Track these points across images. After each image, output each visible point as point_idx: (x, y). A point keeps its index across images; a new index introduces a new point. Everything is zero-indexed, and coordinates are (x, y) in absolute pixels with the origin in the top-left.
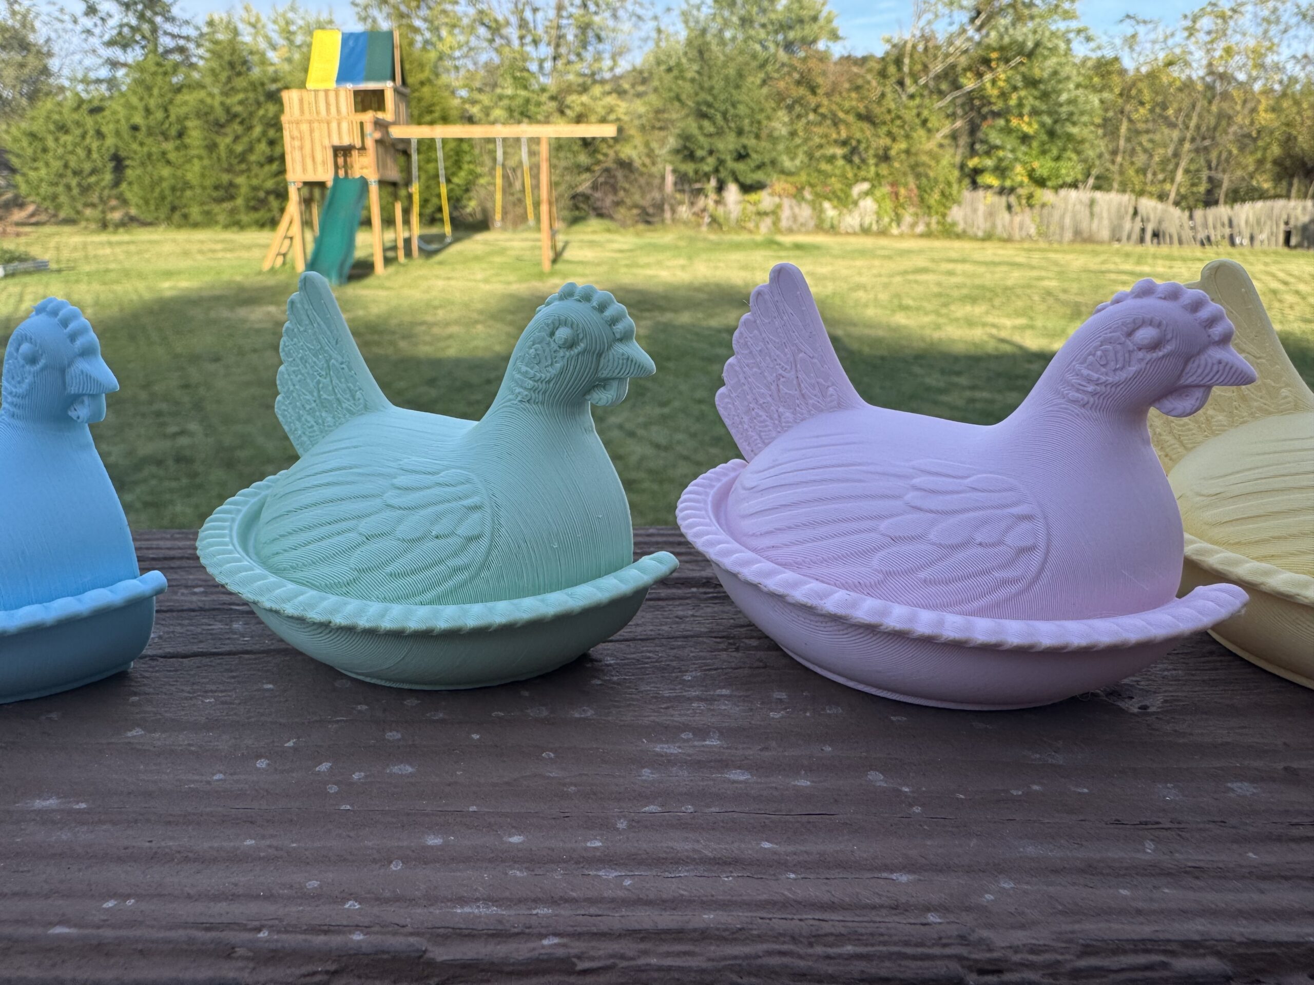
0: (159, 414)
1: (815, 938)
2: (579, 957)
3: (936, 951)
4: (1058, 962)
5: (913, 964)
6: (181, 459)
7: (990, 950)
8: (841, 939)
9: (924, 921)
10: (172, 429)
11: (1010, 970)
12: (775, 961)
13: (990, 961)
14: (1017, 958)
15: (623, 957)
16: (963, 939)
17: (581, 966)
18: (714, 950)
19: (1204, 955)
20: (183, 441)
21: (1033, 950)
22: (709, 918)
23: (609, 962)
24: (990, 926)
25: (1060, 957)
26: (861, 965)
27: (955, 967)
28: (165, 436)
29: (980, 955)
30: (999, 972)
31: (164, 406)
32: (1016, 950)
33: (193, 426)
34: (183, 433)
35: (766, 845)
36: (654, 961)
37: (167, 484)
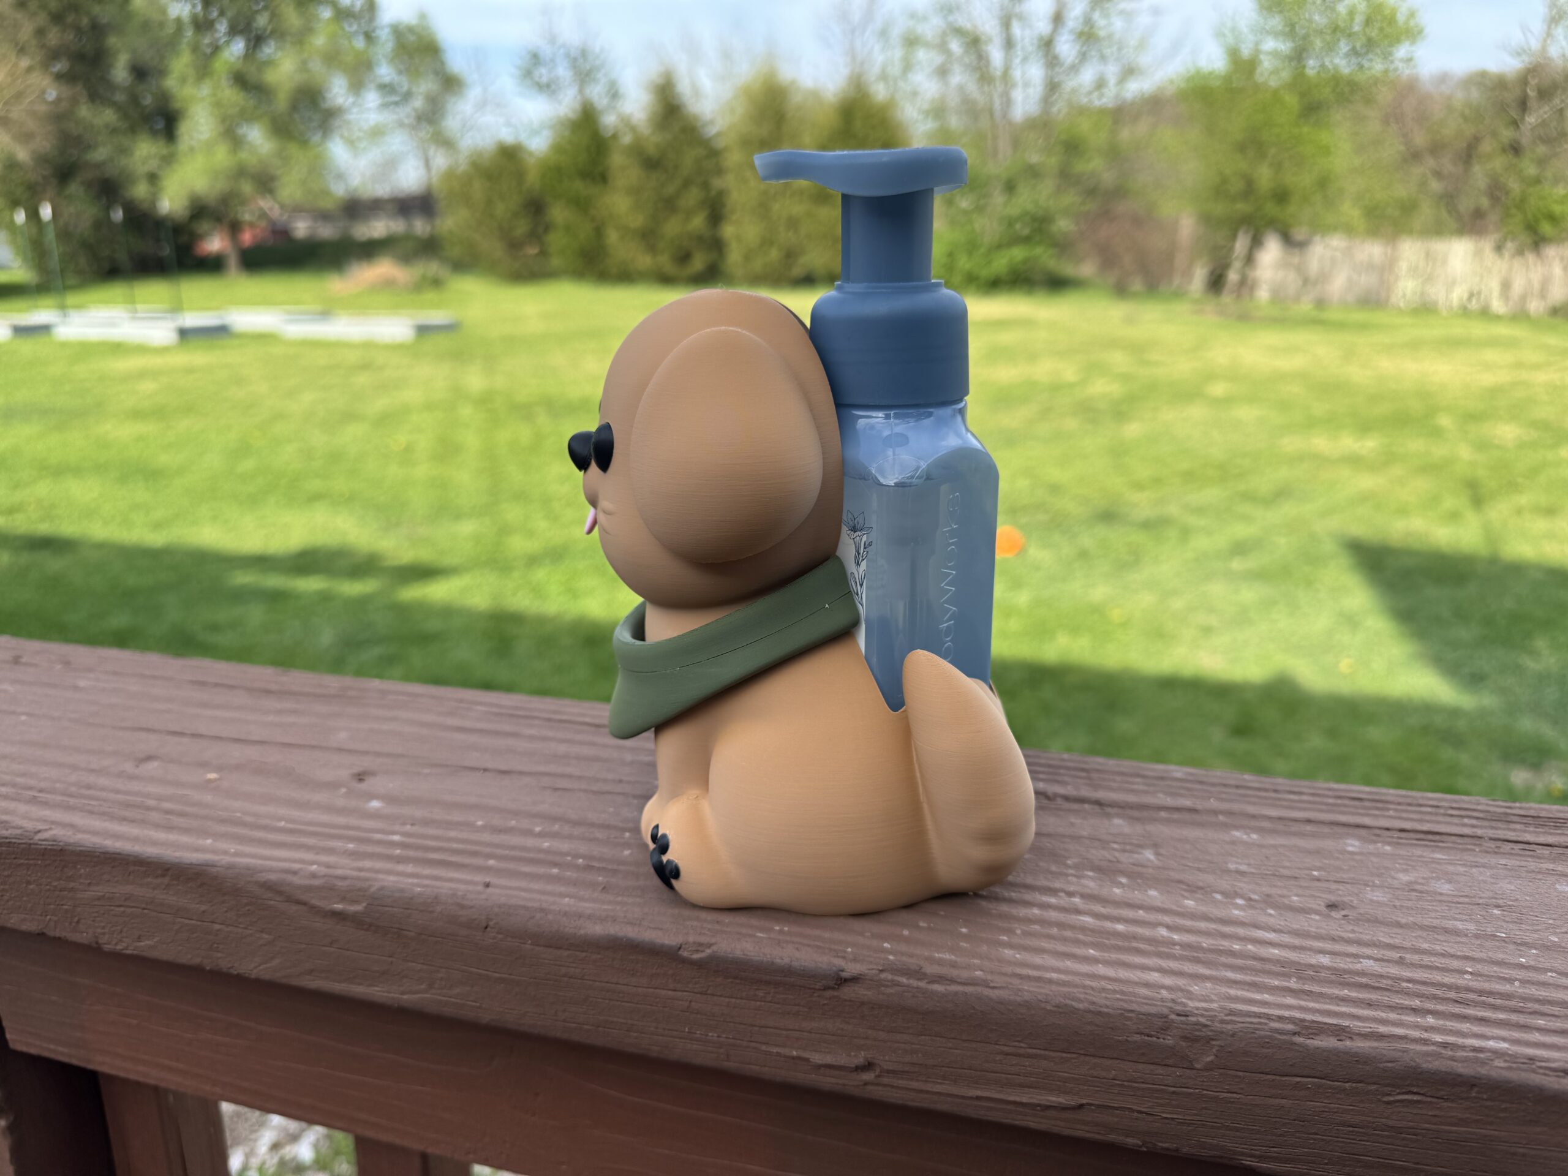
1: (1104, 990)
2: (991, 981)
3: (1159, 1003)
4: (1216, 1016)
5: (1146, 1007)
7: (1185, 1007)
8: (1115, 991)
9: (1158, 991)
11: (1192, 1016)
12: (1082, 996)
13: (1183, 1011)
14: (1196, 1012)
15: (1011, 984)
16: (1173, 1001)
17: (992, 985)
18: (1054, 988)
19: (1288, 1023)
21: (1206, 1010)
22: (1054, 976)
23: (1004, 985)
24: (1190, 999)
25: (1217, 1014)
26: (1121, 1003)
27: (1165, 1011)
29: (1179, 1008)
30: (1187, 1016)
32: (1197, 1009)
35: (1091, 951)
36: (1026, 988)
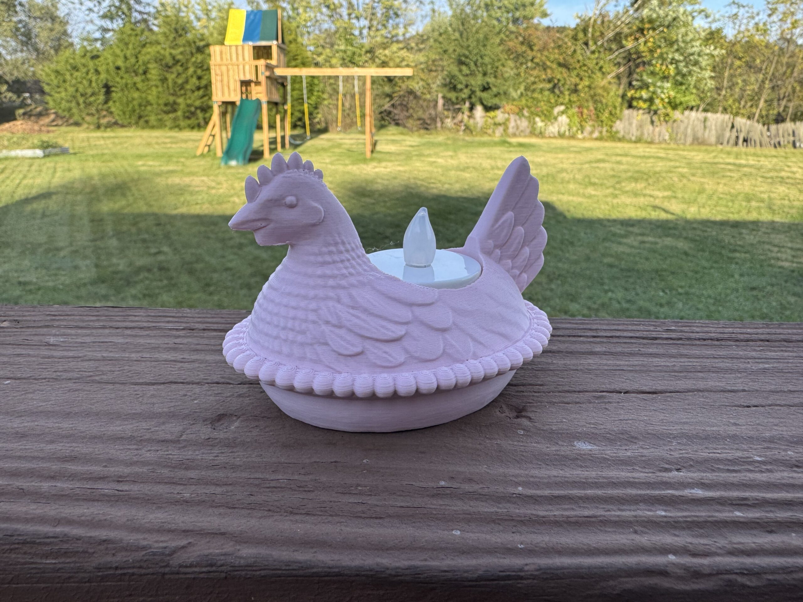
0: (144, 241)
6: (161, 269)
10: (153, 250)
20: (161, 258)
28: (150, 254)
31: (146, 236)
33: (165, 249)
34: (159, 253)
37: (155, 283)
